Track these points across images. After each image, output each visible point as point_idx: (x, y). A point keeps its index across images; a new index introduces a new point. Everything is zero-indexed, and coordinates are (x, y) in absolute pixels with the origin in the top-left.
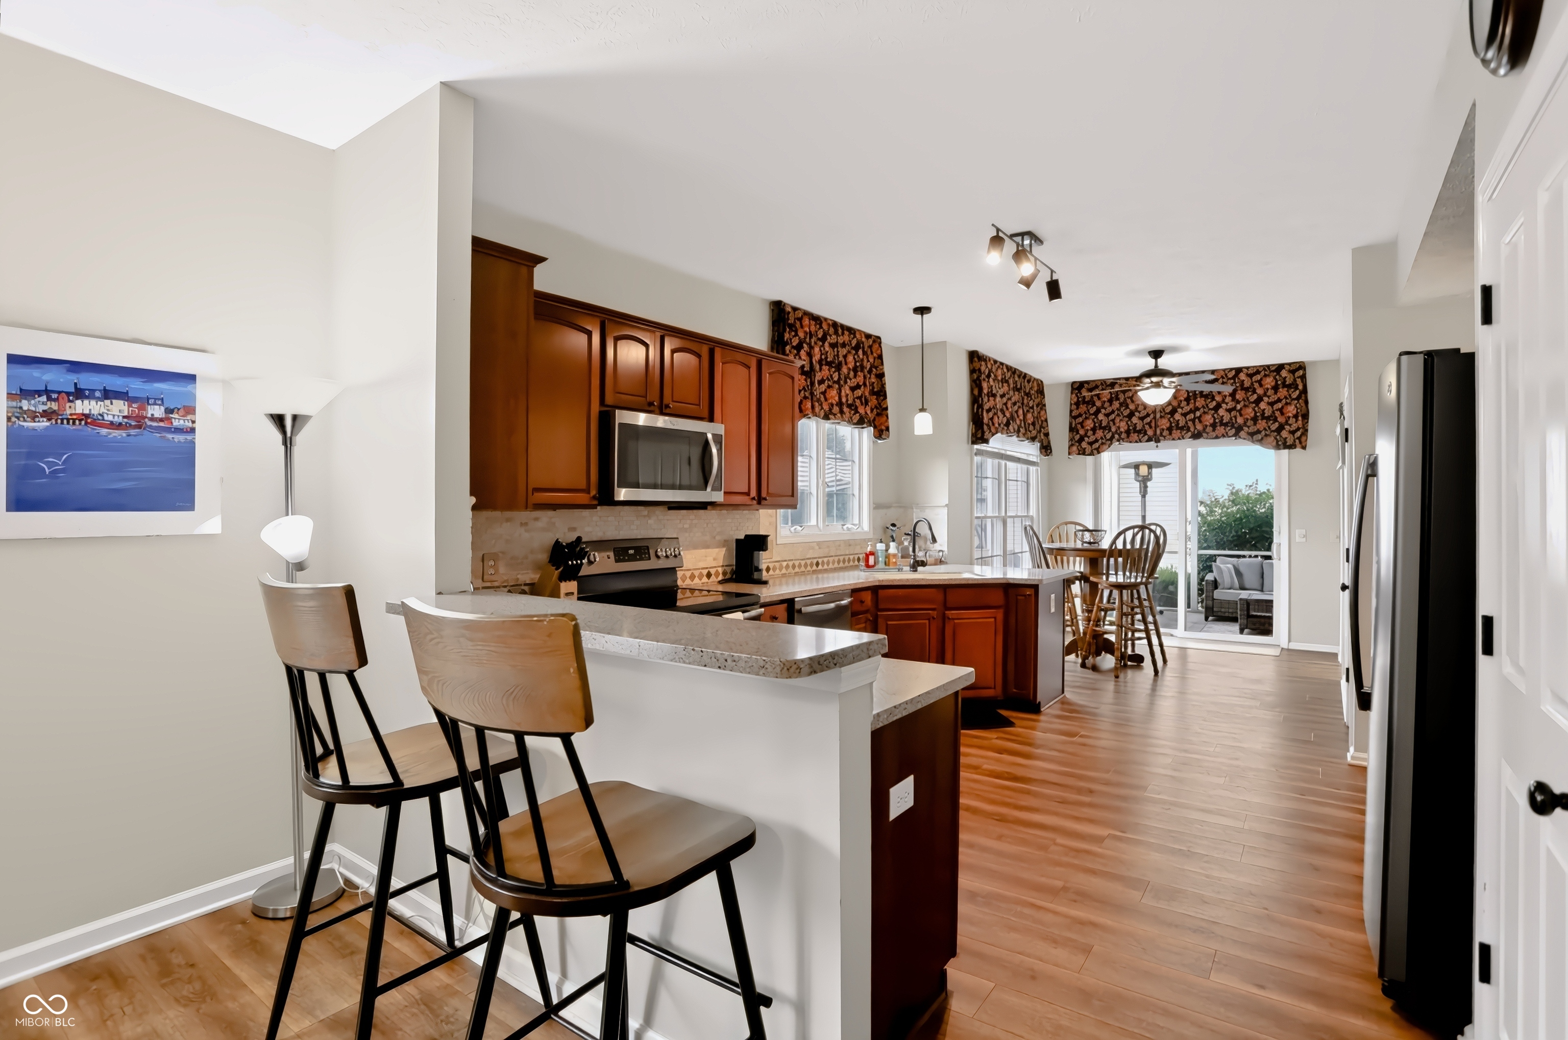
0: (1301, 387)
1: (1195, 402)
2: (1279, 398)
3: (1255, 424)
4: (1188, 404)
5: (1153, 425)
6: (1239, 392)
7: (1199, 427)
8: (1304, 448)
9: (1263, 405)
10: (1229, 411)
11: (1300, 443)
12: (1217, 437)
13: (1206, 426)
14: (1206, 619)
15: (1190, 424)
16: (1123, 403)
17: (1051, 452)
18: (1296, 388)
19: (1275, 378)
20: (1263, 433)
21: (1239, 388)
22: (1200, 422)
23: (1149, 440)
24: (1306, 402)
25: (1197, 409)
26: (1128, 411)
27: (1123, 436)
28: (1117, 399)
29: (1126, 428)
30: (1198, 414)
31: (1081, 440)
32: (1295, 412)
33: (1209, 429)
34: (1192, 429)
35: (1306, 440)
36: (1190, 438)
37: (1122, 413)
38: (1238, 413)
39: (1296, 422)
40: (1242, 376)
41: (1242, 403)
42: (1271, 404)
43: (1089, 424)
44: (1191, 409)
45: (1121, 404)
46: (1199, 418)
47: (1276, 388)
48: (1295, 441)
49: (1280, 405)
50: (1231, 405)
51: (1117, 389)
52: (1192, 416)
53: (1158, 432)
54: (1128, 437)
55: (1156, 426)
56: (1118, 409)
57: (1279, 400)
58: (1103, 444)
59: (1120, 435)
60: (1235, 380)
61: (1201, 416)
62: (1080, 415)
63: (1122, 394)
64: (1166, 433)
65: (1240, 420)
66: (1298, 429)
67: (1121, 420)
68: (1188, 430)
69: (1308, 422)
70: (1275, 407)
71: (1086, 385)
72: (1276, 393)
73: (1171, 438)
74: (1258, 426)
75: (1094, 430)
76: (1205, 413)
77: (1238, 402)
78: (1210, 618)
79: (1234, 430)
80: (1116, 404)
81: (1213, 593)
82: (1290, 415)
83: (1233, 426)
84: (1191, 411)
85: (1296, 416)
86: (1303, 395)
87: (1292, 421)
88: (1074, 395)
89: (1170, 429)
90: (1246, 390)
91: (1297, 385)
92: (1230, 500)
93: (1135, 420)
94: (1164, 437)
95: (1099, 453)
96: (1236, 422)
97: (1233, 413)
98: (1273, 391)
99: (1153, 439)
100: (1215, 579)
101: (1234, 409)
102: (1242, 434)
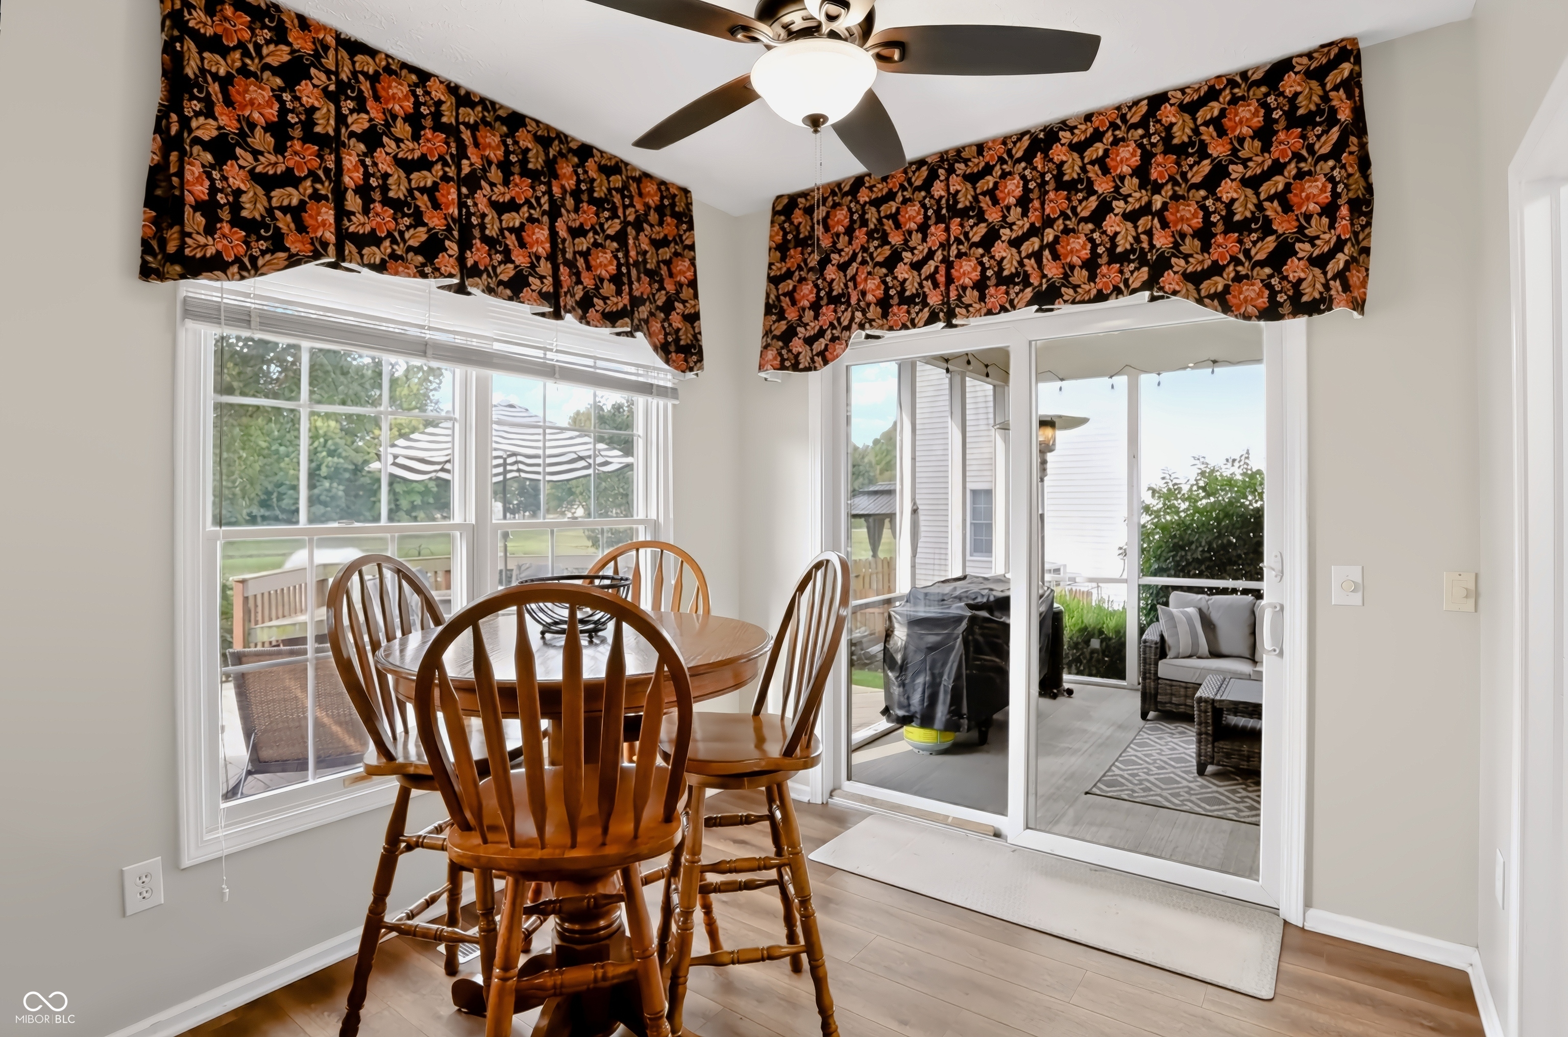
0: (1344, 115)
1: (1043, 204)
2: (1276, 162)
3: (1205, 248)
4: (1025, 214)
5: (941, 278)
6: (1160, 158)
7: (1053, 270)
8: (1359, 305)
9: (1228, 190)
10: (1132, 217)
11: (1346, 287)
12: (1101, 297)
13: (1072, 267)
14: (1144, 716)
15: (1030, 264)
16: (876, 230)
17: (701, 359)
18: (1332, 120)
19: (1264, 105)
20: (1230, 272)
21: (1160, 148)
22: (1056, 257)
23: (933, 319)
24: (1364, 163)
25: (1049, 222)
26: (887, 251)
27: (874, 312)
28: (864, 223)
29: (880, 293)
30: (1049, 235)
31: (788, 335)
32: (1326, 197)
33: (1080, 276)
34: (1035, 281)
35: (1364, 283)
36: (1029, 303)
37: (871, 255)
38: (1156, 221)
39: (1332, 226)
40: (1168, 113)
41: (1168, 190)
42: (1252, 183)
43: (807, 294)
44: (1032, 225)
45: (870, 235)
46: (1052, 247)
47: (1265, 135)
48: (1327, 287)
49: (1278, 183)
50: (1138, 198)
51: (864, 196)
52: (1033, 244)
53: (953, 294)
54: (885, 315)
55: (950, 280)
56: (864, 249)
57: (1277, 168)
58: (834, 339)
59: (864, 312)
60: (1147, 129)
61: (1057, 239)
62: (789, 275)
63: (873, 209)
64: (971, 296)
65: (1162, 241)
66: (1339, 245)
67: (869, 273)
68: (1026, 283)
69: (1369, 224)
70: (1267, 189)
71: (801, 200)
72: (1266, 148)
73: (984, 311)
74: (1215, 253)
75: (816, 307)
76: (1066, 231)
77: (1157, 188)
78: (1152, 714)
79: (1145, 269)
80: (861, 236)
81: (1156, 664)
82: (1312, 207)
83: (1143, 261)
84: (1033, 231)
85: (1330, 210)
86: (1353, 139)
87: (1318, 225)
88: (777, 227)
89: (981, 286)
90: (1180, 151)
91: (1333, 111)
92: (1199, 488)
93: (902, 271)
94: (967, 307)
95: (826, 362)
96: (1152, 246)
97: (1144, 222)
98: (1257, 144)
99: (941, 315)
100: (1162, 637)
101: (1146, 210)
102: (1169, 279)
